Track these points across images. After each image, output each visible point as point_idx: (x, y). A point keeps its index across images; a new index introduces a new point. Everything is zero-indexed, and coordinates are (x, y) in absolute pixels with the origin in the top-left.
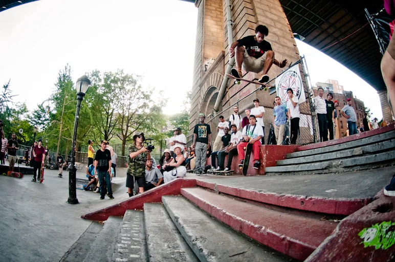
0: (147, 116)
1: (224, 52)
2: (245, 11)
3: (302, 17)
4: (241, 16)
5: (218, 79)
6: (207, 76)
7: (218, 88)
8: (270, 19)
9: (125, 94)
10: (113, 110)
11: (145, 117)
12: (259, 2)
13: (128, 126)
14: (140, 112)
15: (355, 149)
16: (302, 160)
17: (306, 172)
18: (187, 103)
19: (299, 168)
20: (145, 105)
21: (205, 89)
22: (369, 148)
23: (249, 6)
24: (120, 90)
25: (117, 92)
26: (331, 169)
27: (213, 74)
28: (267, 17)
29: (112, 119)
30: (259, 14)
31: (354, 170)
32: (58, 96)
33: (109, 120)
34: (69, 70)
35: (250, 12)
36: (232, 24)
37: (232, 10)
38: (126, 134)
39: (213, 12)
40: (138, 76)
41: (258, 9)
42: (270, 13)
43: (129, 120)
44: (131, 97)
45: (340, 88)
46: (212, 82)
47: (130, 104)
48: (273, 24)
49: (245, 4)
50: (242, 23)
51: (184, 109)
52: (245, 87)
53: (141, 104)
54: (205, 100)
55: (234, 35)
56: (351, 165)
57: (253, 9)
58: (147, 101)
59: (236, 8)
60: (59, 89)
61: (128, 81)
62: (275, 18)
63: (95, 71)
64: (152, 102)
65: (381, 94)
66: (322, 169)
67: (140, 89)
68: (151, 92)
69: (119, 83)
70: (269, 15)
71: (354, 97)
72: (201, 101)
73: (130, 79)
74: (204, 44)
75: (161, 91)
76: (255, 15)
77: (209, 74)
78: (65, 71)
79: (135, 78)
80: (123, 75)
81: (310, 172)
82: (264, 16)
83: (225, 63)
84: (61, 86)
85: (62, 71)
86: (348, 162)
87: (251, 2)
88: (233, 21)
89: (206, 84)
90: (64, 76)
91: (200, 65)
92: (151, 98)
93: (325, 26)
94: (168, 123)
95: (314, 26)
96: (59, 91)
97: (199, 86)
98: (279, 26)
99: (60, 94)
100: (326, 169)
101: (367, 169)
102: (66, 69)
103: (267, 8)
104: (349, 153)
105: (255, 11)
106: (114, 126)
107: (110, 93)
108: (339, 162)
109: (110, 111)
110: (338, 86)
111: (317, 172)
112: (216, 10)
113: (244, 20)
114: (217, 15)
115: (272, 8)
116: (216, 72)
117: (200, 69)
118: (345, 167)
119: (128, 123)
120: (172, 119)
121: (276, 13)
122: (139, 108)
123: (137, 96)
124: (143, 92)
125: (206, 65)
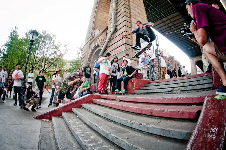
0: (56, 59)
1: (107, 27)
2: (124, 6)
3: (152, 13)
4: (121, 8)
5: (102, 41)
6: (95, 39)
7: (102, 46)
8: (137, 12)
9: (45, 45)
10: (38, 54)
11: (55, 60)
12: (133, 2)
13: (45, 64)
14: (52, 57)
15: (185, 83)
16: (155, 87)
17: (159, 93)
18: (80, 53)
19: (155, 91)
20: (55, 53)
21: (93, 46)
22: (193, 83)
23: (127, 3)
24: (43, 43)
25: (40, 44)
26: (173, 92)
27: (99, 38)
28: (136, 11)
29: (37, 59)
30: (132, 9)
31: (185, 92)
32: (9, 43)
33: (35, 60)
34: (17, 29)
35: (127, 7)
36: (115, 12)
37: (116, 4)
38: (44, 69)
39: (103, 3)
40: (54, 35)
41: (132, 6)
42: (138, 9)
43: (46, 61)
44: (48, 47)
45: (167, 53)
46: (98, 42)
47: (47, 51)
48: (138, 15)
49: (125, 2)
50: (121, 12)
51: (78, 56)
52: (118, 47)
53: (53, 52)
54: (92, 52)
55: (115, 18)
56: (184, 90)
57: (129, 6)
58: (57, 50)
59: (119, 4)
60: (10, 39)
61: (48, 38)
62: (140, 12)
63: (31, 30)
64: (59, 51)
65: (191, 59)
66: (169, 92)
67: (54, 43)
68: (59, 45)
69: (42, 38)
70: (137, 10)
71: (175, 59)
72: (89, 53)
73: (49, 37)
74: (95, 21)
75: (65, 45)
76: (129, 9)
77: (96, 38)
78: (15, 28)
79: (52, 36)
80: (46, 34)
81: (161, 93)
82: (134, 10)
83: (108, 33)
84: (12, 38)
85: (13, 29)
86: (183, 89)
87: (129, 2)
88: (116, 10)
89: (94, 43)
90: (14, 31)
91: (91, 32)
92: (60, 48)
93: (164, 19)
94: (68, 64)
95: (158, 18)
96: (10, 41)
97: (89, 44)
98: (141, 16)
99: (11, 42)
100: (170, 91)
101: (192, 92)
102: (16, 27)
103: (136, 6)
104: (182, 85)
105: (130, 7)
106: (37, 64)
107: (37, 44)
108: (178, 88)
109: (36, 55)
110: (166, 52)
111: (165, 93)
112: (105, 3)
113: (123, 10)
114: (105, 5)
115: (139, 7)
116: (101, 37)
117: (91, 35)
118: (181, 91)
119: (45, 62)
120: (70, 62)
121: (141, 10)
122: (52, 54)
123: (52, 47)
124: (55, 45)
125: (94, 33)
